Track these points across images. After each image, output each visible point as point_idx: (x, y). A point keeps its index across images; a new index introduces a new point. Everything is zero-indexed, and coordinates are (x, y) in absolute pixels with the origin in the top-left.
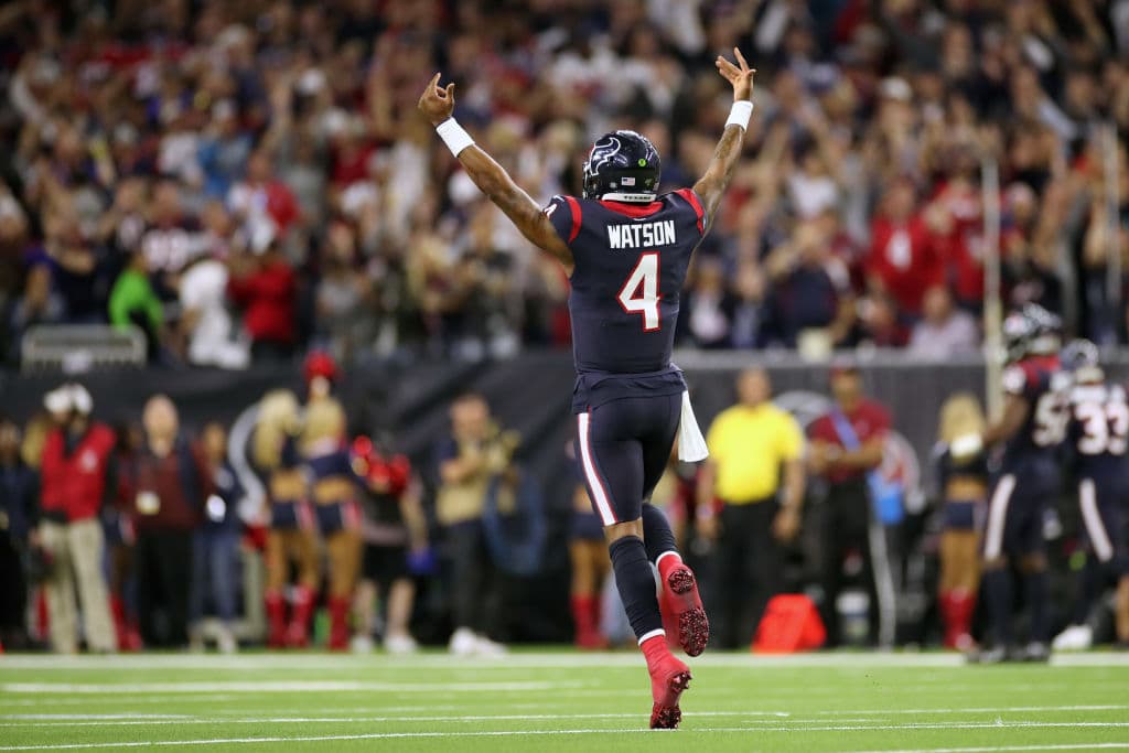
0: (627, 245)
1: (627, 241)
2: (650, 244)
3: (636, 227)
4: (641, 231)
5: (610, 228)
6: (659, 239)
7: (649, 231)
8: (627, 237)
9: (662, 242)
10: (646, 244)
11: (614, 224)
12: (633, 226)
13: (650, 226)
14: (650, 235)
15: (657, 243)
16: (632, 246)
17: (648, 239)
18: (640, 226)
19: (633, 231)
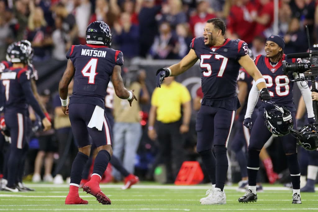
0: (87, 55)
1: (88, 54)
2: (96, 56)
3: (92, 51)
4: (93, 52)
5: (83, 49)
6: (99, 55)
7: (96, 52)
8: (88, 53)
9: (100, 56)
10: (94, 56)
11: (84, 49)
12: (91, 50)
13: (97, 51)
14: (96, 54)
15: (98, 56)
16: (89, 55)
17: (95, 54)
18: (93, 50)
19: (90, 52)
